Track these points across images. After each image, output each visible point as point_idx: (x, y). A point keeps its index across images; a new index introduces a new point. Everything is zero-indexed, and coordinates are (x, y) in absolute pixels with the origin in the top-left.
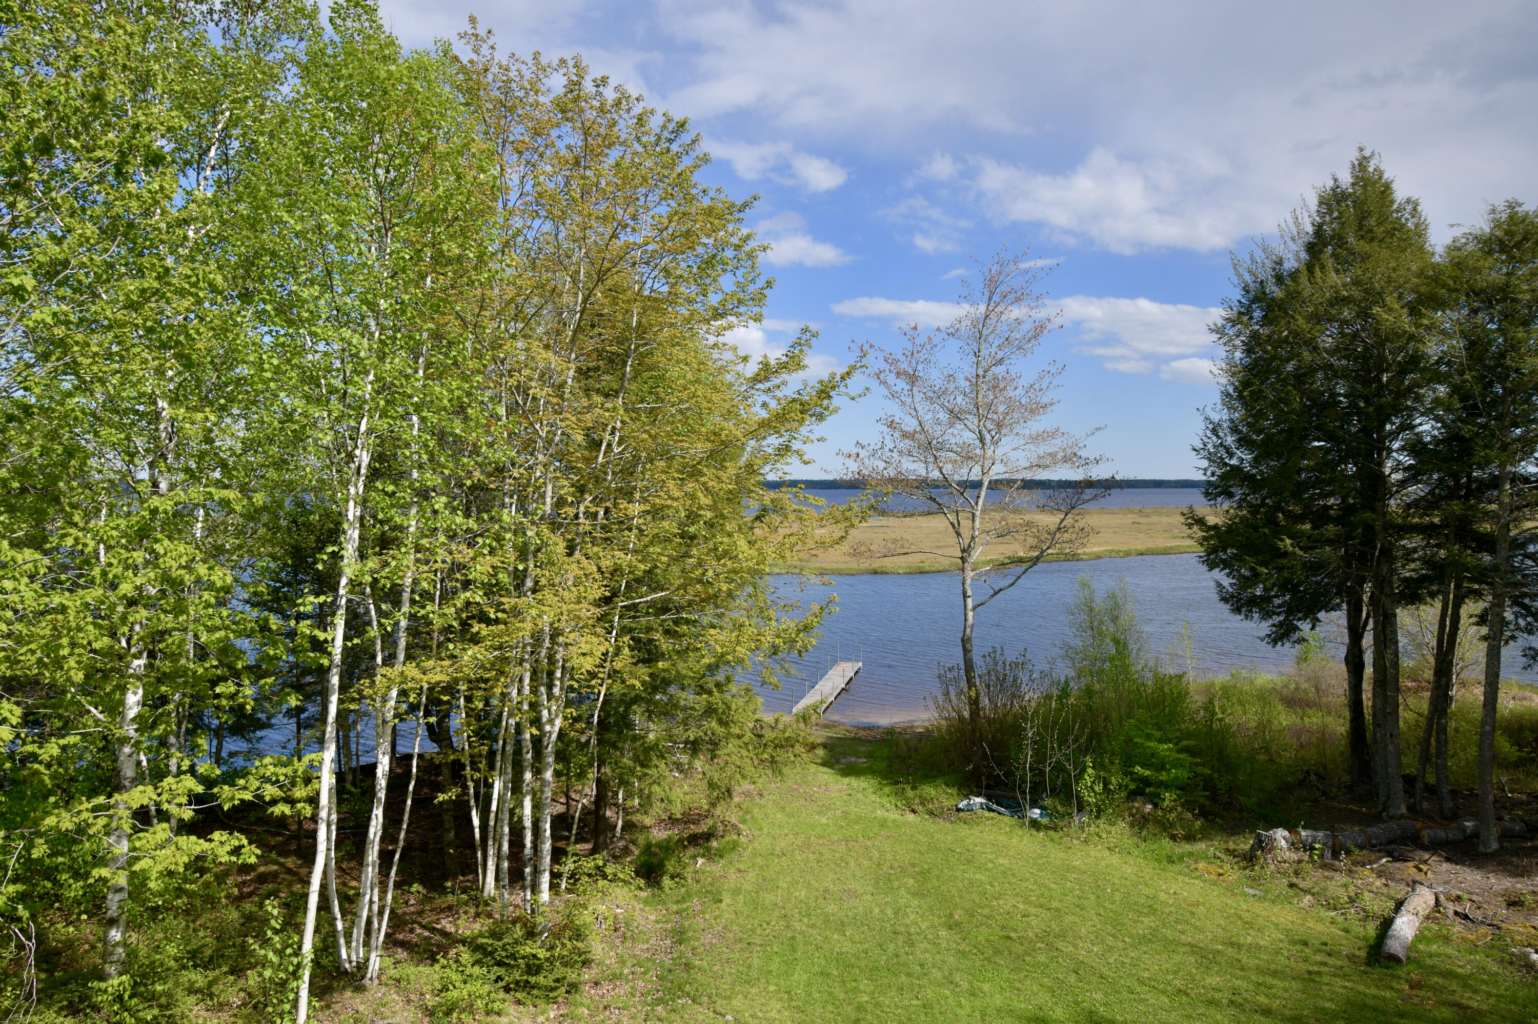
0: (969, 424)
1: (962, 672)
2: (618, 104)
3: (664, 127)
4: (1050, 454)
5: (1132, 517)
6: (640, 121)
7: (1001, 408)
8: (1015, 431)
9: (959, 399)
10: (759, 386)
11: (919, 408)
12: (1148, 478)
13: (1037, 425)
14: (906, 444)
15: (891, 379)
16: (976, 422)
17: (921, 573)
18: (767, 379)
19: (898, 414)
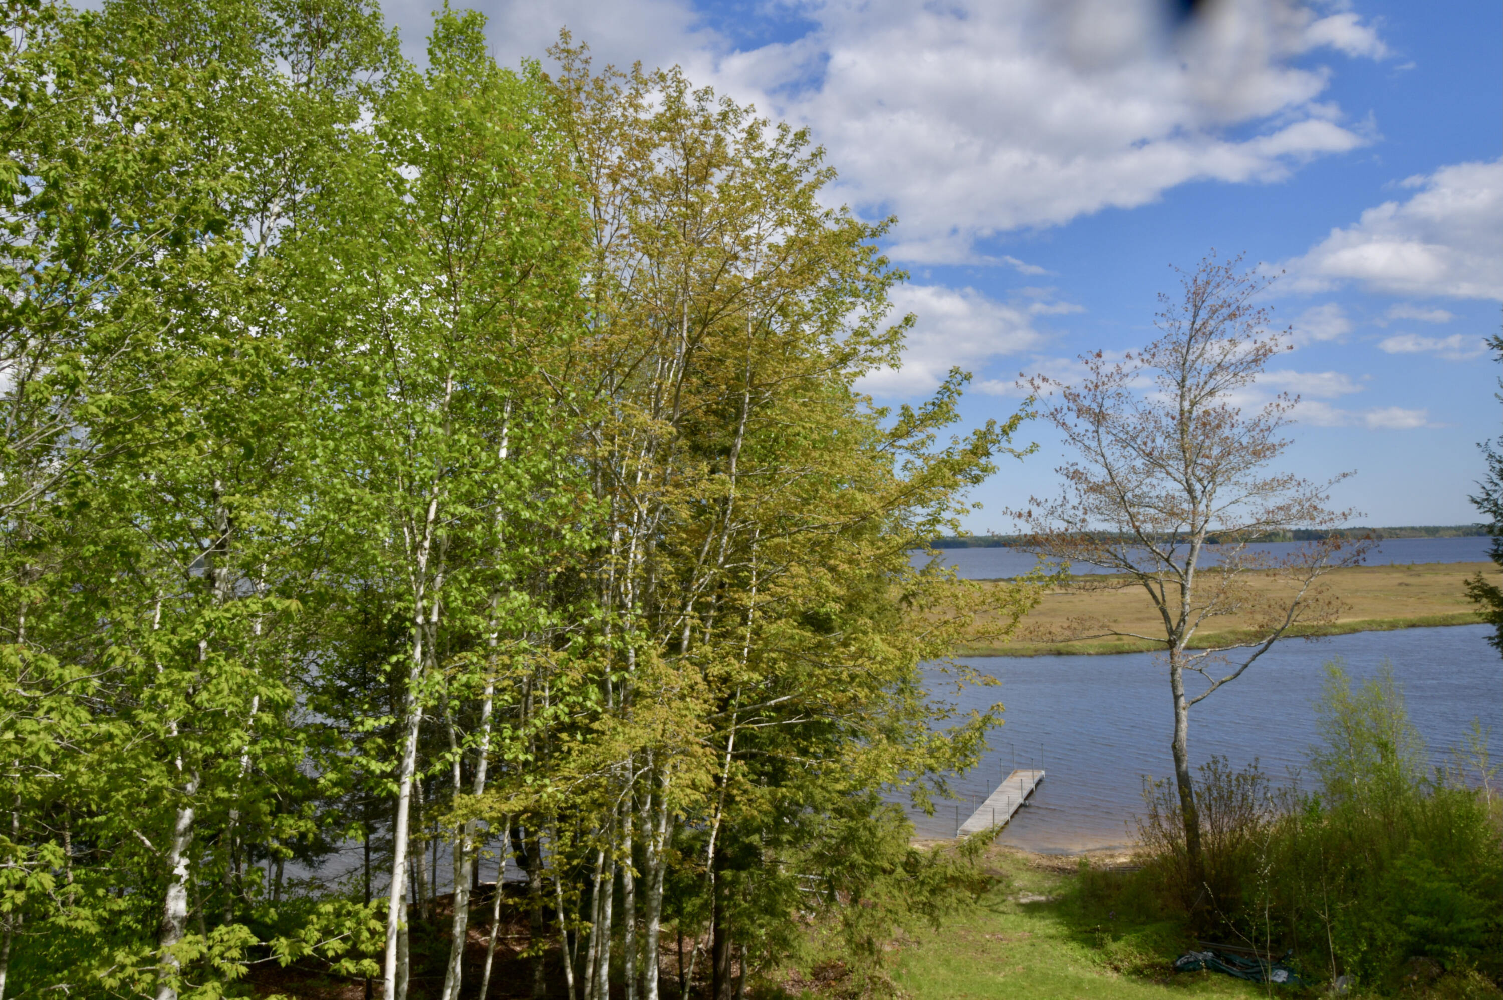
0: (1170, 470)
1: (1175, 788)
2: (724, 116)
3: (780, 141)
4: (1280, 508)
5: (1397, 577)
6: (752, 134)
7: (1216, 451)
8: (1234, 480)
9: (1160, 441)
10: (902, 442)
11: (1108, 454)
12: (1417, 524)
13: (1263, 471)
14: (1092, 499)
15: (1071, 418)
16: (1182, 468)
17: (1119, 653)
18: (908, 433)
19: (1083, 463)
